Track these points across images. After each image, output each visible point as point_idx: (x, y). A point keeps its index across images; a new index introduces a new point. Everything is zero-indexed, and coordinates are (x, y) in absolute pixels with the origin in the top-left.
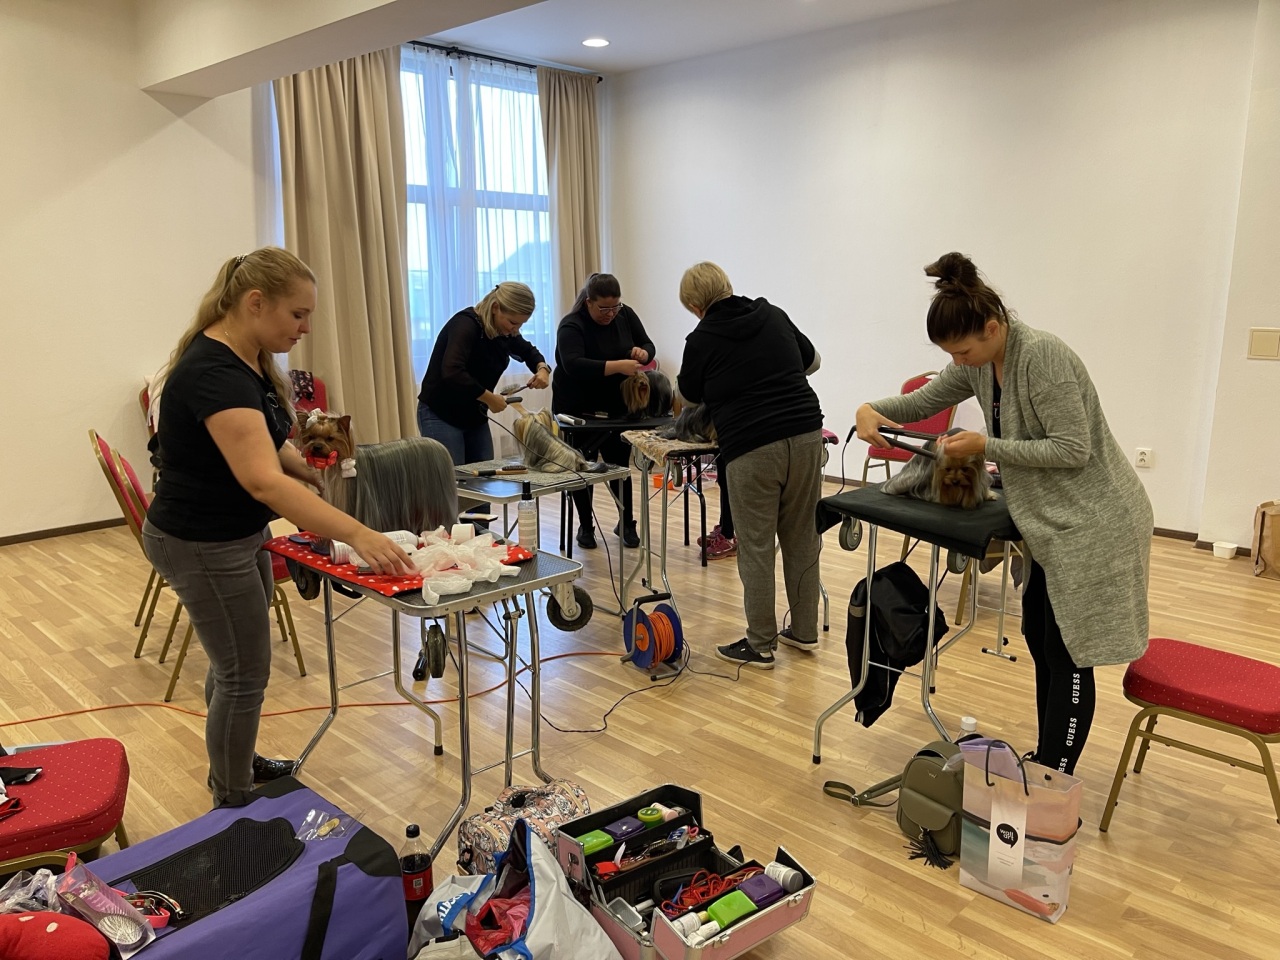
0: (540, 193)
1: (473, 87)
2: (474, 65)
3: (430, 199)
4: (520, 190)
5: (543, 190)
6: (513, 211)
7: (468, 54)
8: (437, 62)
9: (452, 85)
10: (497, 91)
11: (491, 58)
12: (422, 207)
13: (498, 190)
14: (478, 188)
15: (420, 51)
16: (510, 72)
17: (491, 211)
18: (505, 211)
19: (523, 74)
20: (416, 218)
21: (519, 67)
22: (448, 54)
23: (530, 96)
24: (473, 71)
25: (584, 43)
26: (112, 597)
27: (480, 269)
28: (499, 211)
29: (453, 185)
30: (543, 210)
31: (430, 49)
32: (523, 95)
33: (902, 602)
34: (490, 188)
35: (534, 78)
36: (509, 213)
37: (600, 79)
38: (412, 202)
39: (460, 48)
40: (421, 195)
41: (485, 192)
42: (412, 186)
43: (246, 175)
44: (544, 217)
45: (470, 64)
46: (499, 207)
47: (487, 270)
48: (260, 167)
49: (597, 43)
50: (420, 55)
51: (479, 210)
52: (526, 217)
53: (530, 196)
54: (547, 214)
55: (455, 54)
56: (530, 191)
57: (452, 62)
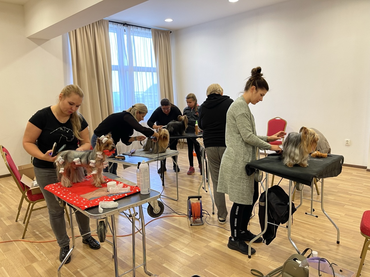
0: (153, 67)
1: (132, 36)
2: (132, 28)
3: (119, 69)
4: (147, 66)
5: (154, 66)
6: (145, 72)
7: (130, 25)
8: (120, 28)
9: (125, 37)
10: (139, 37)
11: (137, 26)
12: (117, 72)
13: (140, 66)
14: (134, 66)
15: (115, 25)
16: (143, 30)
17: (138, 73)
18: (142, 72)
19: (147, 31)
20: (115, 75)
21: (146, 29)
22: (124, 25)
23: (149, 39)
24: (132, 31)
25: (165, 20)
26: (13, 199)
27: (135, 91)
28: (141, 72)
29: (126, 65)
30: (154, 72)
31: (118, 24)
32: (147, 39)
33: (279, 201)
34: (138, 66)
35: (151, 32)
36: (144, 73)
37: (171, 32)
38: (114, 70)
39: (127, 23)
40: (116, 68)
41: (136, 67)
42: (113, 66)
43: (61, 63)
44: (155, 74)
45: (130, 28)
46: (141, 71)
47: (138, 91)
48: (65, 60)
49: (169, 20)
50: (115, 26)
51: (134, 72)
52: (149, 74)
53: (151, 68)
54: (156, 73)
55: (126, 25)
56: (150, 66)
57: (125, 28)
